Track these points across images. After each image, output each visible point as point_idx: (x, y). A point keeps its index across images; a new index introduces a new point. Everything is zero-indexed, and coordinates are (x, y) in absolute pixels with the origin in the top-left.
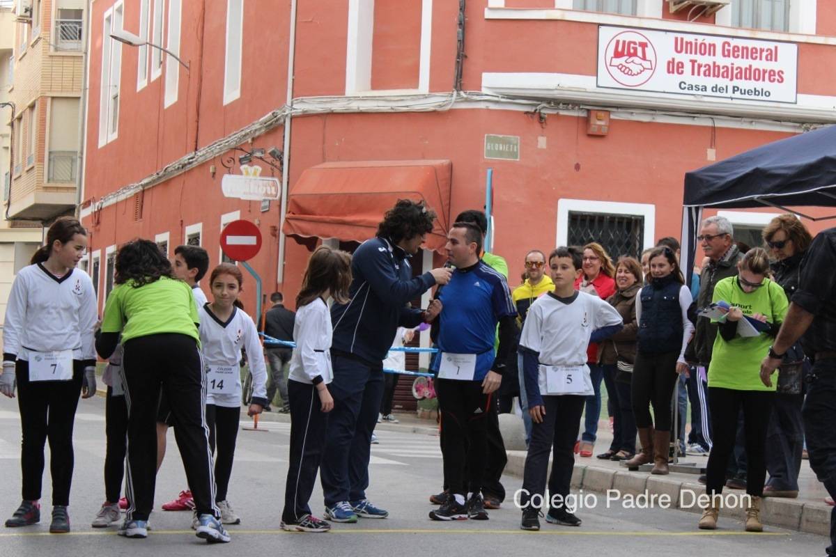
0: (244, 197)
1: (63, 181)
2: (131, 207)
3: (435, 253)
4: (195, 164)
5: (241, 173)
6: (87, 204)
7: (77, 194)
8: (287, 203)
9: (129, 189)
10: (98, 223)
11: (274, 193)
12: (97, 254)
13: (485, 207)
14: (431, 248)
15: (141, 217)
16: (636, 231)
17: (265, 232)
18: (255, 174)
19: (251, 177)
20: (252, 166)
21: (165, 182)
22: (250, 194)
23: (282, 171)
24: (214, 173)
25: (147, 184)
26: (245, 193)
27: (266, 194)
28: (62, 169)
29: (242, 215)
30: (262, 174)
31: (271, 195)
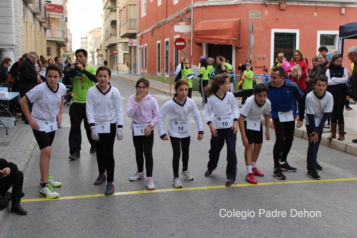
0: (180, 32)
1: (133, 27)
2: (150, 33)
3: (236, 46)
4: (167, 22)
5: (179, 25)
6: (139, 33)
7: (137, 30)
8: (193, 33)
9: (149, 28)
10: (142, 37)
11: (189, 30)
12: (142, 46)
13: (250, 32)
14: (234, 45)
15: (153, 36)
16: (294, 38)
17: (187, 41)
18: (183, 25)
19: (182, 26)
20: (182, 22)
21: (159, 27)
22: (182, 30)
23: (191, 23)
24: (172, 24)
25: (154, 27)
26: (181, 31)
27: (187, 30)
28: (133, 24)
29: (180, 36)
30: (185, 25)
31: (188, 31)
